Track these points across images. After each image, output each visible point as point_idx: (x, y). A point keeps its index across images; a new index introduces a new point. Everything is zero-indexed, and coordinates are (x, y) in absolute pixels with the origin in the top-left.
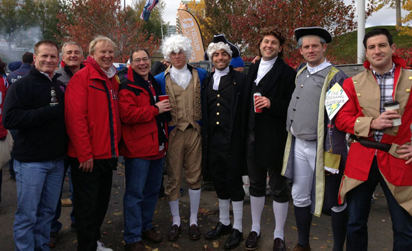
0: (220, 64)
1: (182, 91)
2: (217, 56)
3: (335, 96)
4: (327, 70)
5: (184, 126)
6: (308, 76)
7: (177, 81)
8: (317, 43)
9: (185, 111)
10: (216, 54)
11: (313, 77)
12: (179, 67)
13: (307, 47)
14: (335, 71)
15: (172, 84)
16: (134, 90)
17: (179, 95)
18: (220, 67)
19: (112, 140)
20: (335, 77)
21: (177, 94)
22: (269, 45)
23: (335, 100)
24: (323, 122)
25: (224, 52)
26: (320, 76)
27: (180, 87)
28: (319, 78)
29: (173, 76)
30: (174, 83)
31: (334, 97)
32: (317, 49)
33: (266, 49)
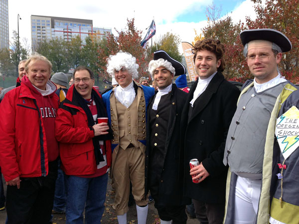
0: (160, 82)
1: (125, 110)
2: (157, 73)
3: (292, 124)
4: (281, 87)
5: (125, 145)
6: (253, 95)
7: (120, 99)
8: (266, 51)
9: (126, 131)
10: (156, 72)
11: (260, 96)
12: (124, 86)
13: (253, 56)
14: (291, 89)
15: (116, 103)
16: (70, 109)
17: (122, 114)
18: (160, 85)
19: (43, 158)
20: (291, 97)
21: (120, 112)
22: (203, 62)
23: (292, 130)
24: (272, 158)
25: (164, 69)
26: (269, 95)
27: (123, 105)
28: (267, 97)
29: (116, 94)
30: (117, 102)
31: (290, 127)
32: (265, 60)
33: (201, 67)
